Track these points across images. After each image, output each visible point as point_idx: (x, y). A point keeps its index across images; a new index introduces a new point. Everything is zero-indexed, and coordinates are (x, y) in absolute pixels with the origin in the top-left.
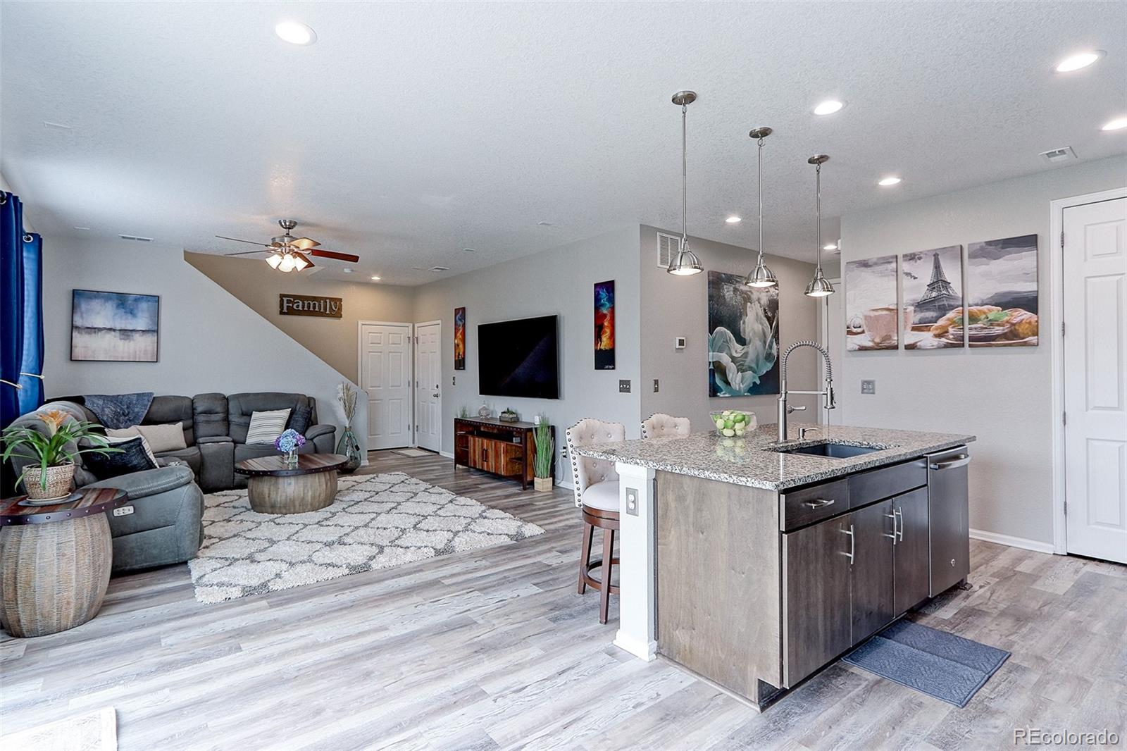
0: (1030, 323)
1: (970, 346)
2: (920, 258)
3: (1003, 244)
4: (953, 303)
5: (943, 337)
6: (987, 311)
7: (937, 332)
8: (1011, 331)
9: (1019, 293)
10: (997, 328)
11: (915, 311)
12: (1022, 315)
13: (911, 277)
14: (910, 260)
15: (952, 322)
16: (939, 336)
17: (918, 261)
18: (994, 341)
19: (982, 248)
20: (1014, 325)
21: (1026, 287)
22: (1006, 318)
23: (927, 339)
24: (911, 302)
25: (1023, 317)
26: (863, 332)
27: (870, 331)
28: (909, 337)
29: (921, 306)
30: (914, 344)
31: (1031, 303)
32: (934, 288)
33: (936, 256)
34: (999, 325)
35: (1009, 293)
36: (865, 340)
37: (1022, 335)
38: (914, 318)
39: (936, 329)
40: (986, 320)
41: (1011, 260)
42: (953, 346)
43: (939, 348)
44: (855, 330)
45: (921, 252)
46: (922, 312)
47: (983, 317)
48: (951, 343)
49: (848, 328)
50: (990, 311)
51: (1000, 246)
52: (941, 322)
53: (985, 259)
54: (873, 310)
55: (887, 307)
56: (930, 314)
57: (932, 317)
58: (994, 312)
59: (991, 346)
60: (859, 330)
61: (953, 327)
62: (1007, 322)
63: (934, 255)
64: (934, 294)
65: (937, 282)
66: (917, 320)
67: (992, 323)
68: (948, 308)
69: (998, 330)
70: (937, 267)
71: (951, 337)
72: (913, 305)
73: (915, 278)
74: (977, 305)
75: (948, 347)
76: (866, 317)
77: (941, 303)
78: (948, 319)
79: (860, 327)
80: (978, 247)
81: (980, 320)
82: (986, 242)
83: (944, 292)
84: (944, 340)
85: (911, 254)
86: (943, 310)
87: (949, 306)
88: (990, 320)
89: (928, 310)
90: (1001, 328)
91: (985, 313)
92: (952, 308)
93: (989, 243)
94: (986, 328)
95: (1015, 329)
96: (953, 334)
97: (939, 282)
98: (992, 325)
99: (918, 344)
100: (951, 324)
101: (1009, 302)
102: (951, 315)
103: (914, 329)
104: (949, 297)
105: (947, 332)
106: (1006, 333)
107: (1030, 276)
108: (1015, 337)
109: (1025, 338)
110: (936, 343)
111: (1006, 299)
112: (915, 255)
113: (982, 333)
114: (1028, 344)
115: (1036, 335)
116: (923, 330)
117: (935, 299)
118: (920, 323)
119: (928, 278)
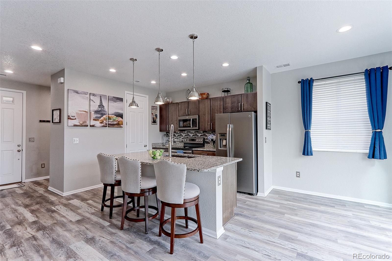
0: (122, 121)
1: (108, 127)
2: (96, 96)
3: (117, 99)
4: (105, 113)
5: (102, 123)
7: (101, 122)
8: (118, 123)
9: (120, 113)
10: (115, 122)
11: (94, 114)
12: (120, 119)
14: (93, 95)
15: (105, 119)
16: (101, 123)
17: (95, 97)
18: (114, 125)
19: (112, 98)
20: (118, 121)
21: (120, 112)
22: (117, 119)
23: (97, 123)
24: (93, 110)
25: (120, 120)
26: (75, 119)
27: (78, 119)
28: (93, 123)
29: (96, 112)
30: (94, 125)
31: (121, 116)
32: (100, 107)
33: (101, 96)
34: (116, 121)
35: (118, 113)
36: (76, 122)
37: (120, 124)
38: (94, 116)
39: (100, 120)
40: (113, 119)
41: (118, 103)
43: (101, 127)
44: (72, 118)
45: (96, 94)
46: (96, 114)
47: (112, 118)
48: (104, 125)
49: (68, 116)
50: (114, 117)
51: (116, 99)
52: (102, 118)
53: (113, 101)
54: (80, 111)
55: (85, 110)
56: (99, 115)
57: (99, 117)
58: (115, 117)
59: (114, 127)
60: (74, 118)
61: (105, 121)
62: (117, 121)
63: (100, 96)
64: (100, 109)
65: (101, 105)
66: (95, 117)
67: (114, 120)
69: (115, 123)
70: (101, 100)
71: (104, 123)
72: (94, 111)
73: (94, 102)
74: (111, 115)
75: (103, 127)
76: (77, 113)
77: (102, 112)
78: (104, 118)
79: (74, 117)
80: (111, 97)
81: (111, 119)
82: (113, 97)
83: (103, 109)
84: (102, 124)
85: (93, 94)
86: (103, 115)
89: (98, 114)
90: (116, 122)
91: (113, 117)
92: (105, 114)
93: (114, 97)
94: (113, 122)
96: (105, 123)
97: (101, 106)
98: (114, 121)
99: (95, 125)
100: (104, 120)
101: (118, 115)
102: (104, 116)
103: (94, 120)
104: (104, 111)
105: (103, 122)
106: (117, 124)
107: (122, 109)
108: (119, 125)
109: (120, 125)
110: (100, 125)
111: (117, 114)
112: (94, 94)
113: (112, 123)
114: (121, 127)
115: (123, 125)
116: (97, 121)
117: (100, 111)
118: (96, 118)
119: (98, 103)
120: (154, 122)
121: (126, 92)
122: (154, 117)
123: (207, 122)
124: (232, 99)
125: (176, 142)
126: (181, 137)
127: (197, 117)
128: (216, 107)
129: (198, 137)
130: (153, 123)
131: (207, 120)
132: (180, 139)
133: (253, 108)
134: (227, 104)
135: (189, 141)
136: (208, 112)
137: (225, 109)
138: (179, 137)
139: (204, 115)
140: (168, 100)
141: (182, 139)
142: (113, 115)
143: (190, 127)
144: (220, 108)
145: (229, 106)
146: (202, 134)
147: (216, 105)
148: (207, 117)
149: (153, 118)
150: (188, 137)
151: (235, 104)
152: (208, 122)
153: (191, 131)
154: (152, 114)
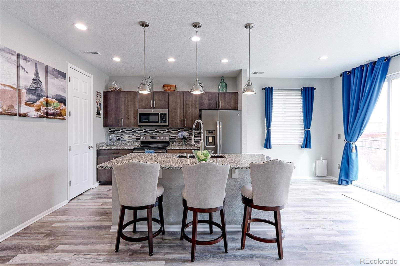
0: (65, 110)
1: (47, 118)
2: (29, 61)
4: (42, 94)
6: (54, 102)
7: (36, 108)
8: (60, 113)
9: (62, 96)
10: (57, 110)
11: (26, 93)
12: (62, 106)
13: (25, 71)
14: (23, 59)
16: (38, 110)
18: (55, 116)
19: (52, 70)
20: (61, 110)
21: (63, 94)
22: (59, 107)
23: (31, 111)
28: (24, 109)
29: (30, 90)
30: (26, 114)
31: (63, 101)
32: (35, 82)
33: (36, 64)
34: (57, 109)
35: (59, 96)
37: (63, 115)
38: (25, 97)
39: (36, 106)
40: (53, 106)
42: (43, 117)
43: (37, 117)
45: (29, 58)
46: (30, 95)
47: (52, 104)
48: (42, 115)
50: (55, 102)
51: (57, 72)
52: (38, 103)
53: (53, 76)
54: (2, 84)
55: (11, 85)
56: (34, 97)
57: (34, 99)
58: (56, 103)
59: (54, 118)
61: (43, 107)
64: (35, 86)
65: (37, 79)
66: (27, 100)
67: (55, 108)
68: (41, 96)
69: (57, 112)
70: (36, 71)
71: (42, 112)
72: (25, 89)
73: (26, 72)
74: (50, 97)
75: (41, 117)
77: (38, 92)
78: (41, 102)
83: (39, 86)
84: (39, 113)
85: (24, 56)
86: (39, 96)
87: (42, 95)
88: (55, 106)
89: (33, 94)
90: (58, 111)
91: (53, 102)
92: (42, 96)
93: (55, 69)
94: (53, 110)
95: (61, 112)
96: (42, 111)
99: (28, 114)
100: (42, 105)
102: (41, 100)
103: (26, 104)
104: (41, 90)
105: (40, 109)
106: (59, 114)
107: (65, 90)
108: (61, 115)
109: (63, 117)
110: (36, 115)
111: (59, 98)
112: (26, 58)
113: (52, 112)
114: (64, 119)
115: (66, 115)
116: (30, 106)
117: (35, 89)
118: (29, 102)
119: (32, 76)
120: (99, 114)
121: (69, 65)
122: (99, 106)
123: (178, 118)
124: (209, 96)
125: (126, 141)
126: (135, 134)
127: (166, 111)
128: (191, 102)
129: (160, 134)
130: (97, 116)
131: (179, 115)
132: (133, 136)
133: (229, 107)
134: (204, 101)
135: (150, 139)
136: (181, 107)
137: (201, 106)
138: (131, 135)
139: (175, 110)
140: (116, 86)
141: (136, 136)
142: (54, 98)
143: (158, 122)
144: (195, 104)
145: (206, 102)
146: (166, 130)
147: (191, 100)
148: (179, 112)
149: (98, 108)
150: (145, 135)
151: (212, 101)
152: (180, 118)
153: (150, 128)
154: (96, 102)
